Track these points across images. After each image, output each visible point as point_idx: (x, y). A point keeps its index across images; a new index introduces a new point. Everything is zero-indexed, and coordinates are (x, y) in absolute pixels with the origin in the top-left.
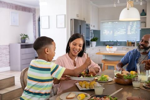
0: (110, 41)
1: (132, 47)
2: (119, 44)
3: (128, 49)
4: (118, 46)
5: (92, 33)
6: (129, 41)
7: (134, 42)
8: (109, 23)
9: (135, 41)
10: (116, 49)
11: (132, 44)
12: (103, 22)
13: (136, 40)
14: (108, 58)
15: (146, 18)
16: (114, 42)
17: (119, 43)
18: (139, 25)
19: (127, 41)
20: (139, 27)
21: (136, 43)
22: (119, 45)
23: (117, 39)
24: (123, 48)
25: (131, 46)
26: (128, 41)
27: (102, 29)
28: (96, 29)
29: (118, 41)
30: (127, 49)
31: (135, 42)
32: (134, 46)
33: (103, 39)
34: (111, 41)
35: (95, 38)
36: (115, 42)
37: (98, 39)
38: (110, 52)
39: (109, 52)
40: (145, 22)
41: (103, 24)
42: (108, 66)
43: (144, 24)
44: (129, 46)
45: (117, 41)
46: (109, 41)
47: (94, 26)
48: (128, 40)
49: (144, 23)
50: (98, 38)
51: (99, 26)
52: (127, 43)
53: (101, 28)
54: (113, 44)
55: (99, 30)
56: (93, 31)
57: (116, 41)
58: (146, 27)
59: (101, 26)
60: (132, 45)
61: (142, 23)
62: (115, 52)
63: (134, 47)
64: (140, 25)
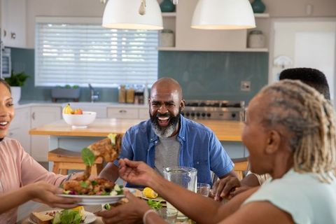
0: (67, 87)
1: (136, 106)
2: (96, 97)
3: (125, 112)
4: (92, 103)
5: (8, 58)
6: (127, 88)
7: (140, 91)
9: (144, 86)
11: (137, 97)
12: (42, 24)
13: (147, 84)
15: (174, 18)
16: (82, 90)
17: (94, 95)
18: (157, 40)
19: (119, 88)
20: (157, 44)
21: (146, 95)
22: (95, 101)
23: (89, 80)
24: (107, 108)
25: (133, 103)
26: (123, 87)
27: (39, 45)
28: (19, 43)
29: (94, 85)
30: (121, 112)
31: (144, 90)
32: (141, 102)
33: (44, 78)
34: (72, 85)
35: (19, 75)
36: (86, 89)
37: (28, 80)
38: (74, 127)
39: (71, 126)
40: (172, 32)
41: (45, 30)
42: (67, 170)
43: (168, 37)
44: (126, 102)
45: (91, 88)
46: (63, 85)
47: (13, 34)
48: (123, 83)
49: (171, 35)
50: (27, 74)
51: (30, 36)
52: (120, 93)
53: (36, 42)
54: (76, 96)
55: (29, 47)
56: (9, 50)
57: (86, 85)
58: (174, 45)
59: (37, 34)
60: (137, 101)
61: (166, 34)
62: (89, 127)
63: (141, 106)
64: (159, 38)
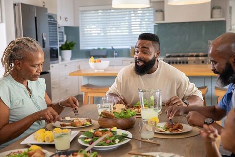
0: (99, 49)
2: (116, 54)
4: (114, 58)
5: (62, 33)
8: (100, 11)
10: (108, 64)
14: (92, 82)
16: (108, 50)
18: (153, 17)
19: (130, 48)
20: (153, 20)
22: (116, 57)
23: (112, 45)
24: (123, 61)
26: (132, 47)
27: (82, 24)
28: (69, 24)
29: (114, 47)
33: (84, 45)
34: (102, 48)
35: (70, 43)
36: (110, 49)
37: (76, 45)
39: (94, 70)
40: (162, 11)
41: (84, 15)
42: (94, 97)
45: (113, 49)
46: (96, 48)
47: (66, 18)
49: (161, 13)
50: (74, 42)
51: (76, 18)
52: (131, 50)
53: (80, 23)
54: (104, 54)
55: (76, 26)
56: (63, 28)
57: (110, 47)
58: (164, 20)
59: (80, 18)
61: (158, 13)
62: (105, 70)
64: (154, 15)
